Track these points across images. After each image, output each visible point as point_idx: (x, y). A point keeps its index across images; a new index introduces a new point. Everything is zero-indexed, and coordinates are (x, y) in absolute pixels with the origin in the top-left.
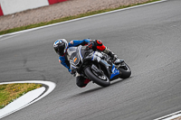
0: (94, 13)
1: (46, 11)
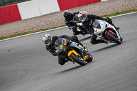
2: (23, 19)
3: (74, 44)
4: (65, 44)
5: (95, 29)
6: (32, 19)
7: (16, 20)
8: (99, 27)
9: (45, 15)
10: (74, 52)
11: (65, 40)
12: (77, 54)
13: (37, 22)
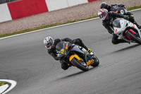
0: (47, 26)
1: (9, 25)
2: (49, 10)
3: (77, 48)
4: (67, 48)
5: (115, 28)
6: (59, 10)
7: (43, 12)
8: (119, 26)
9: (72, 7)
10: (76, 56)
11: (67, 43)
12: (79, 59)
13: (64, 14)
